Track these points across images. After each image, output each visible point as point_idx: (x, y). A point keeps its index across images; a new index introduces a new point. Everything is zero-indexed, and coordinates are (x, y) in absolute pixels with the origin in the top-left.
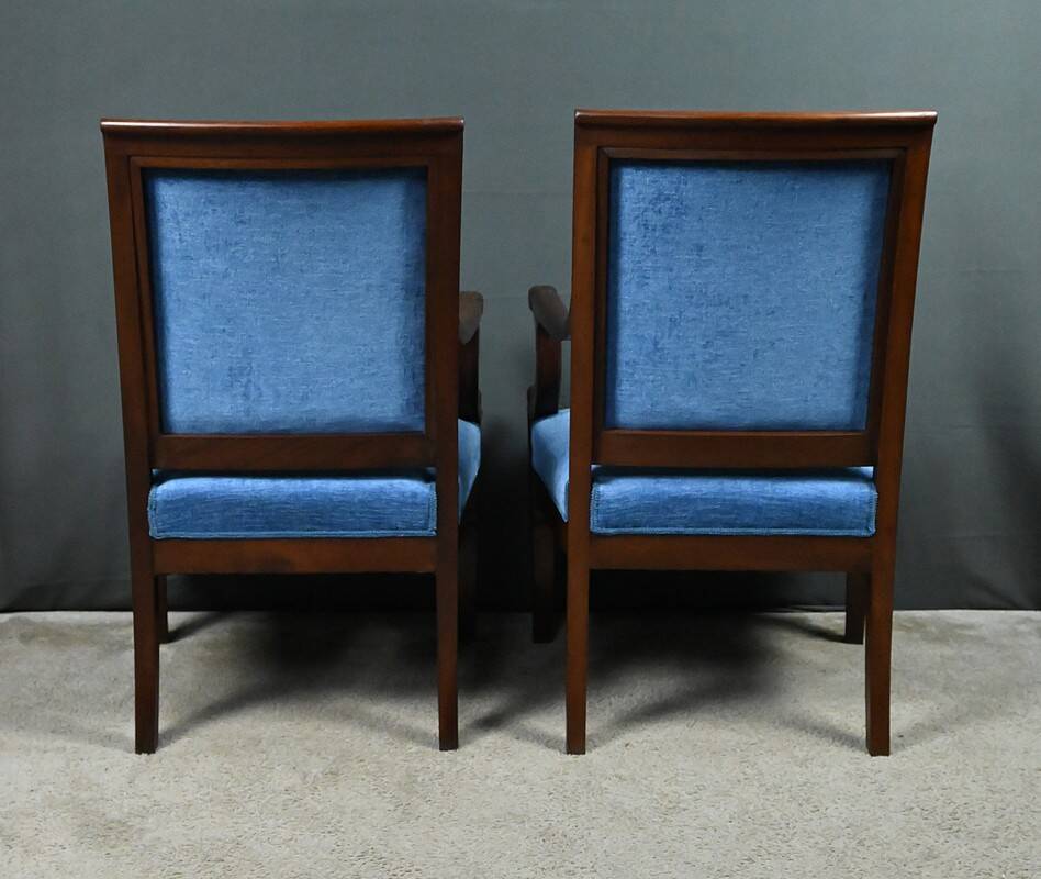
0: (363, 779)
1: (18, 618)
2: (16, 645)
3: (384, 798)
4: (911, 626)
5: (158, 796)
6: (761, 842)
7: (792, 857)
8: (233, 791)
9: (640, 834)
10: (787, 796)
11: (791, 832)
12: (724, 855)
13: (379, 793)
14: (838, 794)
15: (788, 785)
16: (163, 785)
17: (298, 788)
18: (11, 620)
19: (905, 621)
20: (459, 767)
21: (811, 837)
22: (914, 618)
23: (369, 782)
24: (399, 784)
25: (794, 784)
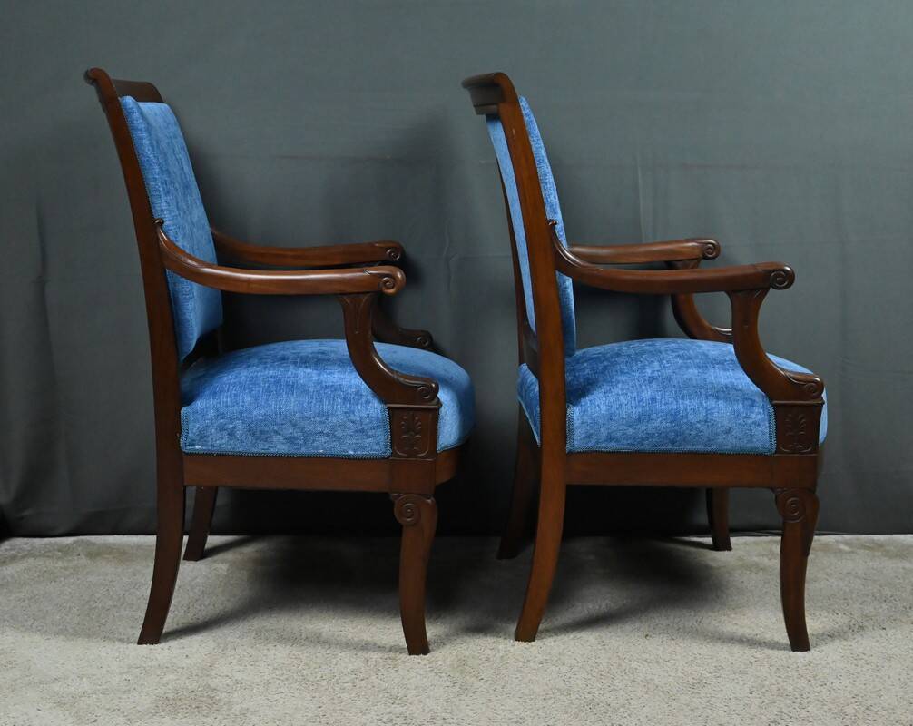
0: (419, 663)
1: (82, 541)
2: (84, 560)
3: (441, 677)
4: (872, 545)
5: (238, 676)
6: (781, 708)
7: (811, 719)
8: (305, 672)
9: (674, 704)
10: (795, 674)
11: (806, 701)
12: (752, 719)
13: (436, 674)
14: (840, 672)
15: (795, 666)
16: (241, 668)
17: (363, 670)
18: (75, 542)
19: (866, 542)
20: (502, 653)
21: (824, 705)
22: (873, 540)
23: (425, 665)
24: (452, 666)
25: (800, 665)
